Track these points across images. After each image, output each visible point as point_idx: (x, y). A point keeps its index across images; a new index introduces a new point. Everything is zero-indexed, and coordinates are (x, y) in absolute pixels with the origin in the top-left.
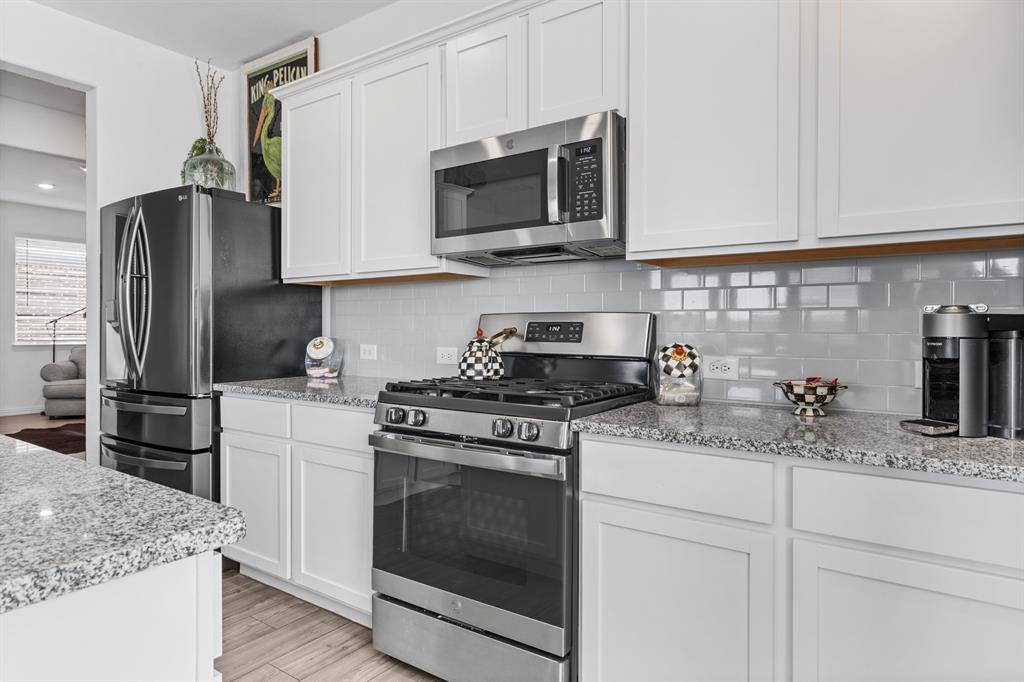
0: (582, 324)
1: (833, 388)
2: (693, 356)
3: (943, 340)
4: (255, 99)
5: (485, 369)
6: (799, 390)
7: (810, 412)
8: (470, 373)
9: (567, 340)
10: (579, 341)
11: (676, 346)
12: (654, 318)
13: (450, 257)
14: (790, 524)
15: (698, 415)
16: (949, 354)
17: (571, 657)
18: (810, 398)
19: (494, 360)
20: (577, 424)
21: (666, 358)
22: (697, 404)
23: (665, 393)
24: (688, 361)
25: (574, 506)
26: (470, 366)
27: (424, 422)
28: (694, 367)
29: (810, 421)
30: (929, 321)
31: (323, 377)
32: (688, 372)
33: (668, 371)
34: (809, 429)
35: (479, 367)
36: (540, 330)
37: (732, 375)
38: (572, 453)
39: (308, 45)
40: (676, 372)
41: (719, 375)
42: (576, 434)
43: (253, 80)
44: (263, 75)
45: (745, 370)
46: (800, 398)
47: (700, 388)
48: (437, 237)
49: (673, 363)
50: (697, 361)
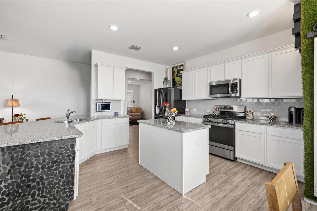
0: (233, 107)
1: (275, 117)
2: (252, 112)
3: (291, 111)
4: (173, 71)
5: (218, 113)
6: (270, 117)
7: (272, 121)
8: (215, 114)
9: (230, 109)
10: (233, 109)
11: (249, 111)
12: (245, 106)
13: (211, 97)
14: (267, 134)
15: (253, 121)
16: (292, 113)
17: (234, 151)
18: (271, 119)
19: (219, 112)
20: (235, 121)
21: (248, 112)
22: (253, 119)
23: (248, 117)
24: (251, 113)
25: (234, 132)
26: (215, 113)
27: (211, 120)
28: (252, 114)
29: (272, 122)
30: (289, 109)
31: (188, 114)
32: (251, 114)
33: (248, 114)
34: (271, 123)
35: (217, 113)
36: (226, 108)
37: (259, 115)
38: (234, 125)
39: (183, 63)
40: (249, 115)
41: (257, 115)
42: (235, 122)
43: (173, 68)
44: (175, 67)
45: (261, 114)
46: (270, 119)
47: (253, 117)
48: (210, 94)
49: (249, 113)
50: (253, 113)
